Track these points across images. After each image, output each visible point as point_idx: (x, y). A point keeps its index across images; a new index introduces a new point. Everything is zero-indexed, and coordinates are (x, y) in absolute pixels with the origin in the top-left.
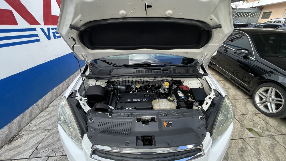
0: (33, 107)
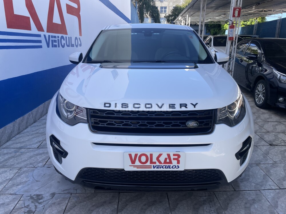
0: (29, 114)
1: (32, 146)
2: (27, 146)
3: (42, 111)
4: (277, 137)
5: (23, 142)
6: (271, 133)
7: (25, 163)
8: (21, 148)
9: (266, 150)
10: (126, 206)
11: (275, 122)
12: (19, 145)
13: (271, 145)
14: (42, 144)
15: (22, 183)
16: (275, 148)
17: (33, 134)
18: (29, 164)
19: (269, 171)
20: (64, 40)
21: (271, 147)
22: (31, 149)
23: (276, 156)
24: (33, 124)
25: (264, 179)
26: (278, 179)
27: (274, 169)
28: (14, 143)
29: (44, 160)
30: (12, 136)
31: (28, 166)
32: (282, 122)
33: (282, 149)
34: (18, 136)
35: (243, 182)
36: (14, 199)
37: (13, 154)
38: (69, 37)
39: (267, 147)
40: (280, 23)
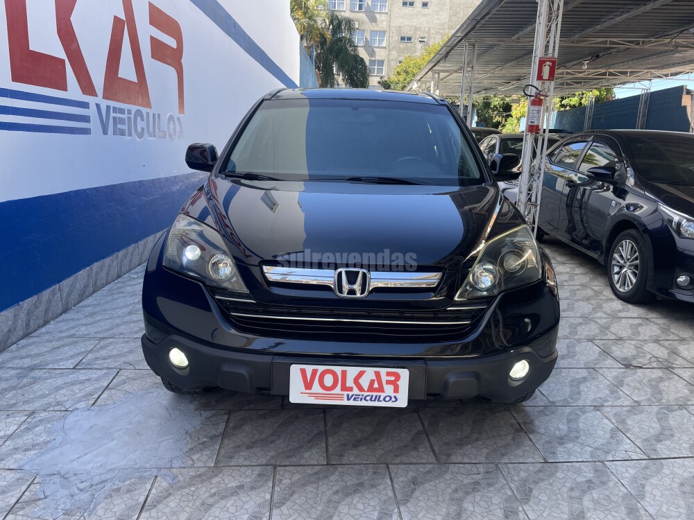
0: (53, 290)
1: (61, 363)
2: (47, 364)
3: (85, 287)
4: (641, 350)
5: (38, 355)
6: (628, 341)
7: (45, 401)
8: (32, 368)
9: (616, 377)
10: (291, 495)
11: (635, 319)
12: (27, 362)
13: (628, 366)
14: (84, 361)
15: (38, 444)
16: (636, 373)
17: (61, 338)
18: (53, 404)
19: (623, 422)
20: (142, 120)
21: (628, 370)
22: (58, 372)
23: (639, 389)
24: (61, 314)
25: (612, 437)
26: (644, 437)
27: (635, 416)
28: (14, 358)
29: (91, 394)
30: (9, 341)
31: (52, 409)
32: (652, 320)
33: (653, 376)
34: (23, 342)
35: (564, 443)
36: (18, 479)
37: (14, 382)
38: (154, 114)
39: (619, 370)
40: (645, 103)
